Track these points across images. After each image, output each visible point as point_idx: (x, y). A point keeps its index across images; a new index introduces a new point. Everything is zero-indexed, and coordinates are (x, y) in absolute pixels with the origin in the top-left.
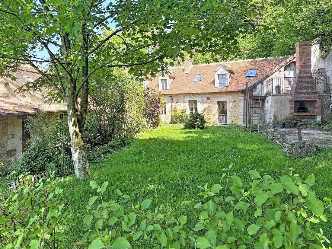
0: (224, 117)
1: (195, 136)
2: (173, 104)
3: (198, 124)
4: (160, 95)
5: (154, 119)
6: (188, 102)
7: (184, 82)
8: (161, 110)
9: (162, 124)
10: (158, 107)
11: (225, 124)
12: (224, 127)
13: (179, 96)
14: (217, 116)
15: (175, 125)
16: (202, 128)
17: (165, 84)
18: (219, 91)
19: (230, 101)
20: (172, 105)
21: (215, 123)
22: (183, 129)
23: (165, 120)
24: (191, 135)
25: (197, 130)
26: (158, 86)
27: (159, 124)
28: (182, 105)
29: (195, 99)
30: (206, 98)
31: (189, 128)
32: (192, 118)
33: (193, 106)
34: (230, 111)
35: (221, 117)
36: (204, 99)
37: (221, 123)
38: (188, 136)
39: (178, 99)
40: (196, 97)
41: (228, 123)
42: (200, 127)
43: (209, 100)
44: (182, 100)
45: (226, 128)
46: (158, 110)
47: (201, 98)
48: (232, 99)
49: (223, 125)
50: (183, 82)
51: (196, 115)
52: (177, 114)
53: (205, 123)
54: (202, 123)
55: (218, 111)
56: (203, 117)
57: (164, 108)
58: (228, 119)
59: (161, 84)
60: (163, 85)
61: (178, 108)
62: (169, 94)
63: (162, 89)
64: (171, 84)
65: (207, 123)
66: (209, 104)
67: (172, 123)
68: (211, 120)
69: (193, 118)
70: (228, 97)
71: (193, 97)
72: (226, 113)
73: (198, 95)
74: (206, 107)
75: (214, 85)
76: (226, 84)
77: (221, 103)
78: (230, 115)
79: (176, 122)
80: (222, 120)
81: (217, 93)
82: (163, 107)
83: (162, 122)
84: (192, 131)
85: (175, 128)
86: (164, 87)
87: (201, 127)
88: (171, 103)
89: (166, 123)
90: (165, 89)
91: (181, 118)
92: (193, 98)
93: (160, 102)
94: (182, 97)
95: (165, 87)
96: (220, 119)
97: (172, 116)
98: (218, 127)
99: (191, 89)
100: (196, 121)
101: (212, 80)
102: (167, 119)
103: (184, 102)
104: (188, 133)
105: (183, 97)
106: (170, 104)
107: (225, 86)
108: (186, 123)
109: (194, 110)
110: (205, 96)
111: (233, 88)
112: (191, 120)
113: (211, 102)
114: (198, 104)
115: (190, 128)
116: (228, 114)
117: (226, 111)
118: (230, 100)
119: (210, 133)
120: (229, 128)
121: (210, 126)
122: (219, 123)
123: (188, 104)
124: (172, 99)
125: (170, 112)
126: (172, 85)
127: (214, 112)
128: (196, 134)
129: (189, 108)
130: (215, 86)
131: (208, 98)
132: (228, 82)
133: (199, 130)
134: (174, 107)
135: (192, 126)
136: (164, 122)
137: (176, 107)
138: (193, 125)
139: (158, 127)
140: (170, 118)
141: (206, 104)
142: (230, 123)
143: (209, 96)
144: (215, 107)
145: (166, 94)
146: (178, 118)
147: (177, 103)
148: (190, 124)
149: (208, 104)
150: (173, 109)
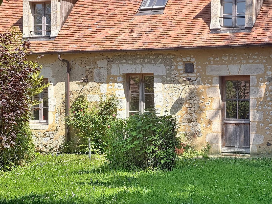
0: (241, 129)
1: (143, 191)
2: (74, 86)
3: (153, 152)
4: (29, 56)
5: (5, 139)
6: (121, 79)
7: (110, 13)
8: (30, 106)
9: (36, 154)
10: (19, 96)
11: (242, 150)
12: (242, 162)
13: (92, 59)
14: (217, 125)
15: (80, 156)
16: (168, 166)
17: (44, 19)
18: (224, 43)
19: (258, 77)
20: (71, 89)
21: (214, 148)
22: (103, 169)
23: (46, 140)
24: (131, 189)
25: (150, 171)
26: (20, 23)
27: (26, 155)
28: (104, 88)
29: (147, 69)
30: (181, 67)
31: (125, 167)
32: (134, 134)
33: (141, 94)
34: (260, 108)
35: (231, 128)
36: (176, 69)
37: (232, 150)
38: (120, 194)
39: (87, 68)
40: (151, 63)
41: (253, 147)
42: (162, 162)
43: (192, 71)
44: (104, 72)
45: (248, 164)
46: (20, 107)
47: (166, 65)
48: (266, 69)
49: (238, 156)
50: (105, 13)
51: (147, 123)
52: (84, 121)
53: (179, 148)
54: (169, 149)
55: (223, 110)
56: (173, 129)
57: (41, 100)
58: (252, 136)
59: (32, 19)
60: (38, 21)
61: (88, 100)
62: (60, 53)
63: (33, 35)
64: (66, 18)
65: (186, 148)
66: (192, 87)
67: (69, 151)
68: (199, 139)
69: (139, 133)
70: (254, 62)
71: (138, 61)
72: (248, 117)
73: (157, 55)
74: (183, 96)
75: (209, 24)
76: (247, 19)
77: (233, 82)
78: (258, 122)
79: (81, 148)
80: (233, 137)
81: (219, 48)
82: (37, 97)
83: (34, 149)
84: (136, 175)
85: (78, 168)
86: (41, 27)
87: (165, 163)
88: (64, 83)
89: (48, 150)
90: (44, 34)
91: (99, 132)
92: (140, 66)
93: (25, 78)
94: (102, 64)
95: (44, 28)
96: (228, 135)
97: (68, 128)
98: (220, 161)
99: (133, 36)
100: (149, 143)
101: (202, 6)
102: (51, 136)
103: (111, 79)
104: (119, 182)
105: (106, 61)
106: (61, 86)
107: (242, 28)
108: (114, 148)
109: (142, 105)
110: (178, 59)
111: (268, 34)
112: (133, 141)
113: (199, 79)
114: (158, 86)
115: (128, 167)
116: (255, 118)
117: (249, 108)
118: (260, 72)
119: (193, 183)
120: (256, 166)
121: (194, 157)
122: (225, 149)
123: (121, 85)
124: (69, 70)
125: (64, 114)
126: (69, 21)
127: (208, 113)
128: (148, 186)
129: (125, 100)
130: (211, 28)
131: (189, 68)
132: (254, 13)
133: (158, 172)
134: (76, 96)
135: (135, 159)
136: (41, 147)
137: (82, 97)
138: (139, 156)
139: (19, 164)
140: (62, 132)
141: (181, 87)
142: (261, 149)
143: (193, 60)
144: (210, 96)
145: (47, 50)
146: (88, 133)
147: (86, 81)
148: (127, 152)
149: (188, 87)
150: (71, 103)
